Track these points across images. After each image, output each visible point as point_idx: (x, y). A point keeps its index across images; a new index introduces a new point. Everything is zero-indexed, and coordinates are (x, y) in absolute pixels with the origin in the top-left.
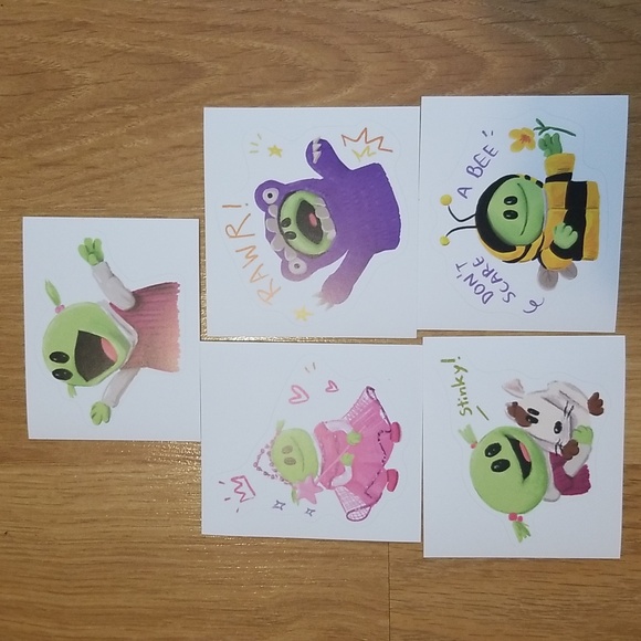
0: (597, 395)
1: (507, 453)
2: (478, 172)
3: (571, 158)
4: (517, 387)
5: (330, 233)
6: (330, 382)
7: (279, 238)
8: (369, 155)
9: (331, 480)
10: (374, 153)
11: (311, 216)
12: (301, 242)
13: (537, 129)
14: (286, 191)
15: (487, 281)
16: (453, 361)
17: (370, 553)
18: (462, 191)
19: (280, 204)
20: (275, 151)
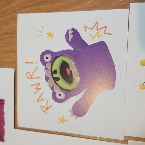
5: (77, 79)
7: (51, 80)
8: (99, 37)
10: (102, 36)
11: (67, 69)
12: (62, 83)
14: (55, 56)
19: (52, 62)
20: (50, 35)
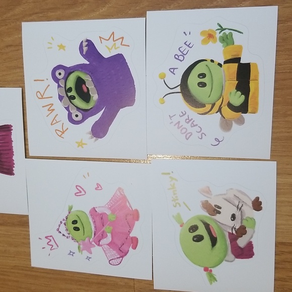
0: (258, 198)
1: (202, 231)
2: (181, 58)
3: (240, 48)
4: (207, 191)
5: (95, 97)
6: (97, 184)
7: (66, 99)
8: (115, 49)
9: (99, 241)
10: (118, 47)
11: (84, 86)
12: (78, 102)
13: (218, 29)
14: (69, 71)
15: (188, 126)
16: (169, 174)
17: (124, 284)
18: (172, 70)
19: (66, 78)
20: (62, 47)
